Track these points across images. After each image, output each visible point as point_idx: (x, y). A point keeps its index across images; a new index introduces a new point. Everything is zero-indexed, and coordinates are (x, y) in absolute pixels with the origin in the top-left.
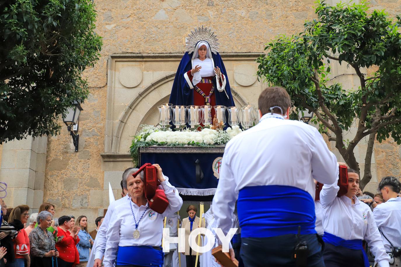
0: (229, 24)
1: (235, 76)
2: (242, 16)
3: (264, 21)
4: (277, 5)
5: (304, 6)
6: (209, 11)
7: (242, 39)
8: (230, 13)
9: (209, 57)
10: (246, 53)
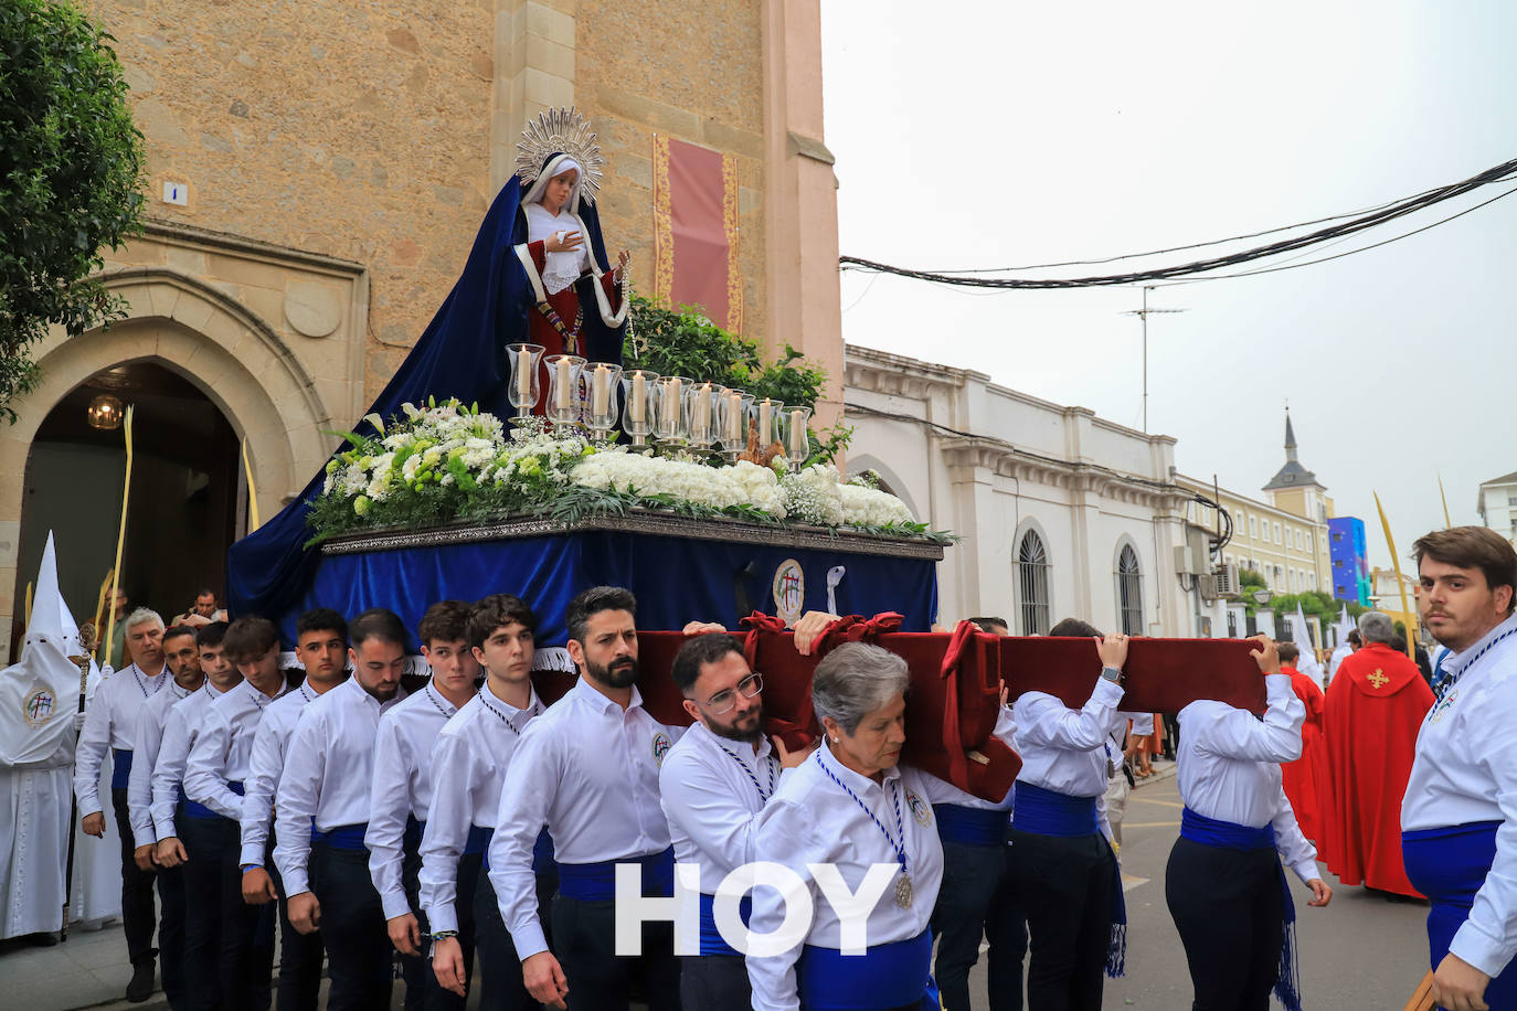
0: (283, 173)
1: (287, 308)
2: (317, 161)
3: (366, 188)
4: (399, 157)
5: (458, 176)
6: (233, 126)
7: (310, 219)
8: (287, 147)
9: (569, 211)
10: (317, 254)
